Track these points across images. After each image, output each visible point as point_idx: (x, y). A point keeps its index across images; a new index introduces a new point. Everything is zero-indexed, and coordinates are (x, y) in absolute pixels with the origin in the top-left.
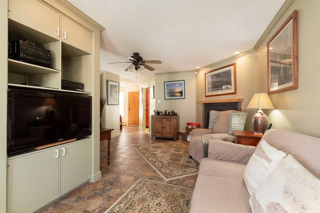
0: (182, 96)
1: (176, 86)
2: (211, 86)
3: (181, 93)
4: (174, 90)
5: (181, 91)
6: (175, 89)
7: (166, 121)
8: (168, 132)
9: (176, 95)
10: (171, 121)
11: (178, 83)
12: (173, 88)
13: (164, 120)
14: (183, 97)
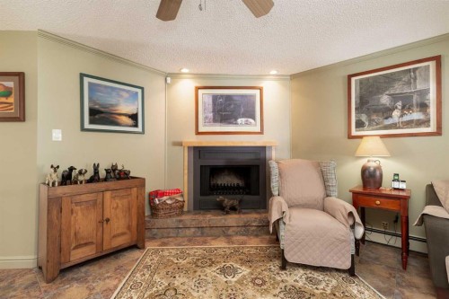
0: (136, 125)
1: (121, 96)
2: (211, 115)
3: (134, 117)
4: (112, 105)
5: (135, 112)
6: (116, 105)
7: (113, 198)
8: (120, 231)
9: (119, 121)
10: (131, 194)
11: (128, 91)
12: (113, 101)
13: (108, 195)
14: (139, 129)
